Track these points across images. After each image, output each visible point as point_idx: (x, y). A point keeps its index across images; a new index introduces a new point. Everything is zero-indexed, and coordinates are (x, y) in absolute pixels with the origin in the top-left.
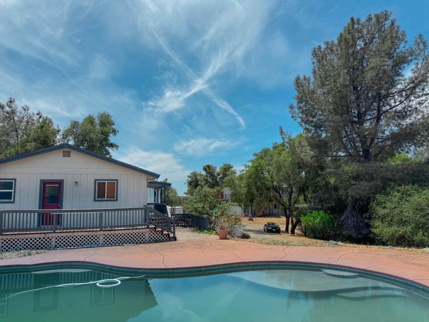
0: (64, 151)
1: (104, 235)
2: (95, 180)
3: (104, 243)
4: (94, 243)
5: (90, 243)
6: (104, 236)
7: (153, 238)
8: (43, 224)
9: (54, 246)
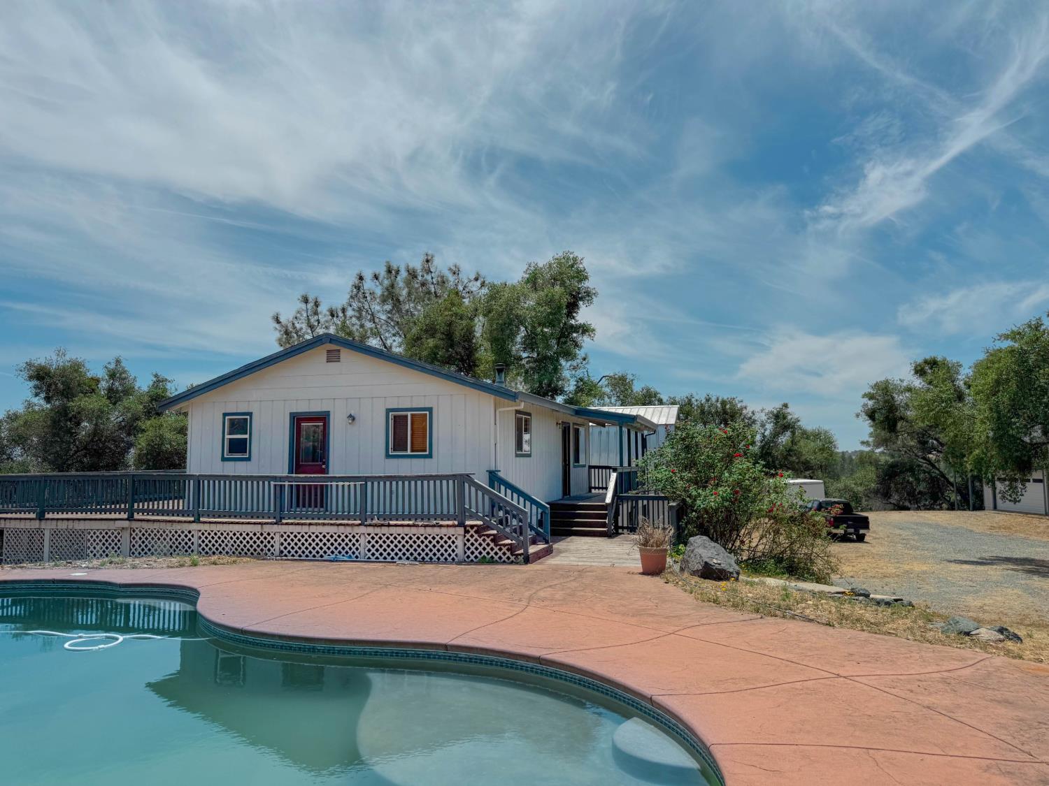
0: (329, 351)
1: (369, 535)
2: (387, 409)
3: (369, 555)
4: (343, 552)
5: (336, 552)
6: (369, 538)
7: (476, 553)
8: (298, 506)
9: (277, 552)
